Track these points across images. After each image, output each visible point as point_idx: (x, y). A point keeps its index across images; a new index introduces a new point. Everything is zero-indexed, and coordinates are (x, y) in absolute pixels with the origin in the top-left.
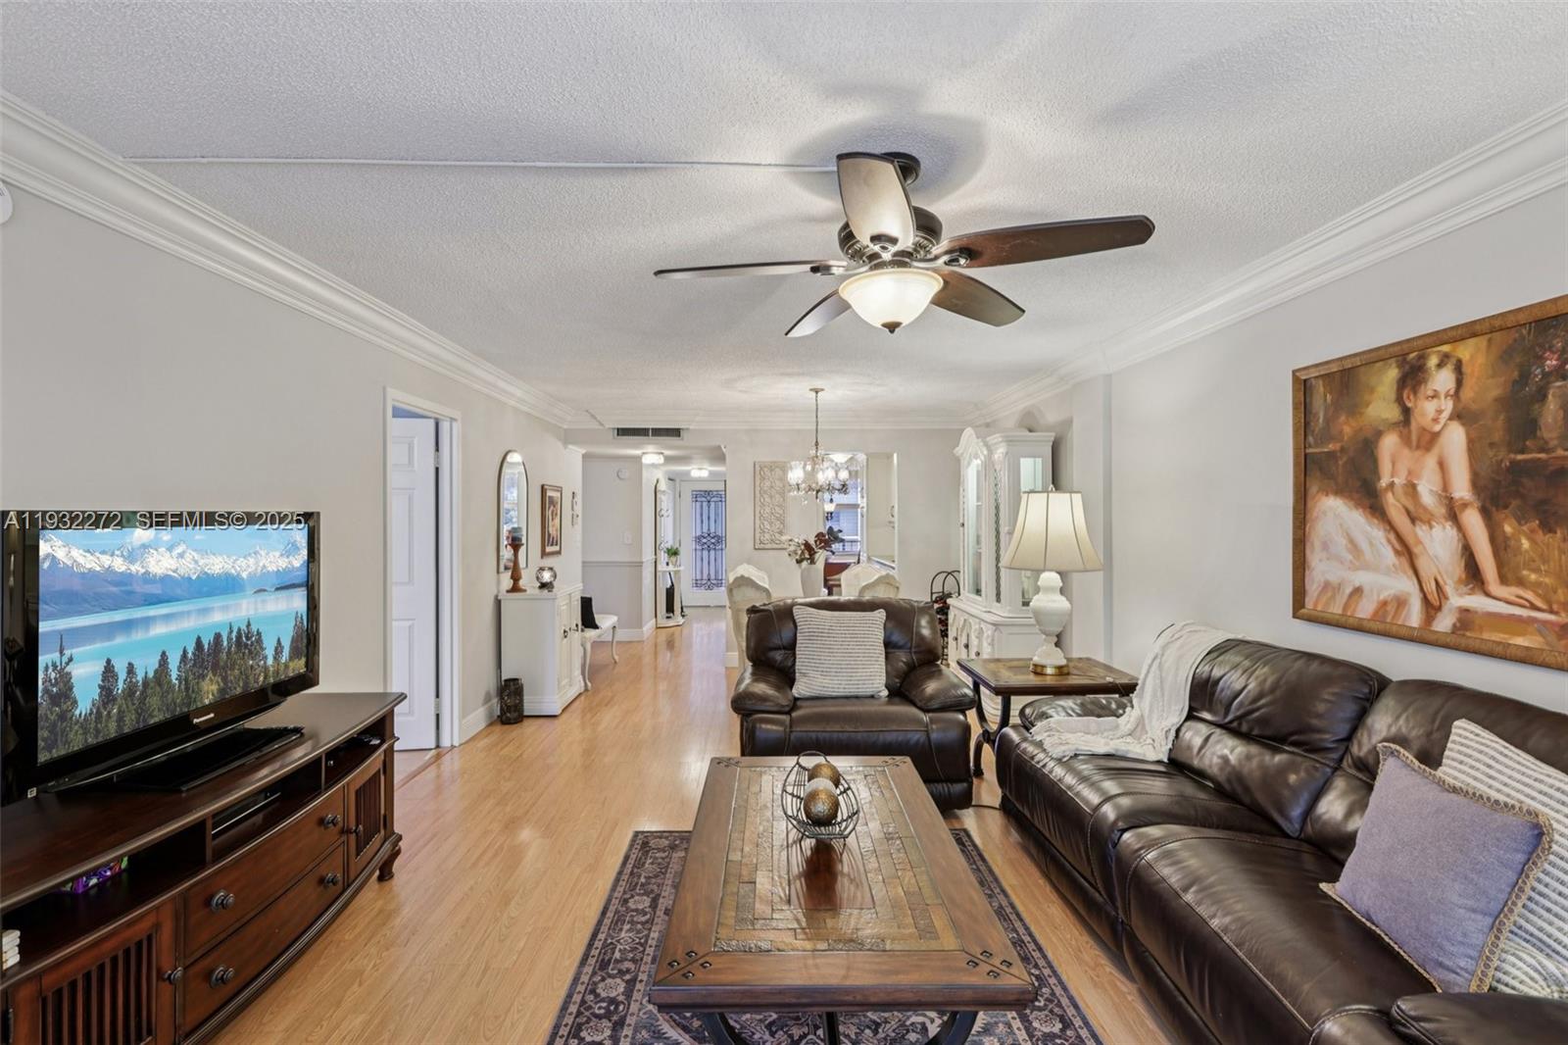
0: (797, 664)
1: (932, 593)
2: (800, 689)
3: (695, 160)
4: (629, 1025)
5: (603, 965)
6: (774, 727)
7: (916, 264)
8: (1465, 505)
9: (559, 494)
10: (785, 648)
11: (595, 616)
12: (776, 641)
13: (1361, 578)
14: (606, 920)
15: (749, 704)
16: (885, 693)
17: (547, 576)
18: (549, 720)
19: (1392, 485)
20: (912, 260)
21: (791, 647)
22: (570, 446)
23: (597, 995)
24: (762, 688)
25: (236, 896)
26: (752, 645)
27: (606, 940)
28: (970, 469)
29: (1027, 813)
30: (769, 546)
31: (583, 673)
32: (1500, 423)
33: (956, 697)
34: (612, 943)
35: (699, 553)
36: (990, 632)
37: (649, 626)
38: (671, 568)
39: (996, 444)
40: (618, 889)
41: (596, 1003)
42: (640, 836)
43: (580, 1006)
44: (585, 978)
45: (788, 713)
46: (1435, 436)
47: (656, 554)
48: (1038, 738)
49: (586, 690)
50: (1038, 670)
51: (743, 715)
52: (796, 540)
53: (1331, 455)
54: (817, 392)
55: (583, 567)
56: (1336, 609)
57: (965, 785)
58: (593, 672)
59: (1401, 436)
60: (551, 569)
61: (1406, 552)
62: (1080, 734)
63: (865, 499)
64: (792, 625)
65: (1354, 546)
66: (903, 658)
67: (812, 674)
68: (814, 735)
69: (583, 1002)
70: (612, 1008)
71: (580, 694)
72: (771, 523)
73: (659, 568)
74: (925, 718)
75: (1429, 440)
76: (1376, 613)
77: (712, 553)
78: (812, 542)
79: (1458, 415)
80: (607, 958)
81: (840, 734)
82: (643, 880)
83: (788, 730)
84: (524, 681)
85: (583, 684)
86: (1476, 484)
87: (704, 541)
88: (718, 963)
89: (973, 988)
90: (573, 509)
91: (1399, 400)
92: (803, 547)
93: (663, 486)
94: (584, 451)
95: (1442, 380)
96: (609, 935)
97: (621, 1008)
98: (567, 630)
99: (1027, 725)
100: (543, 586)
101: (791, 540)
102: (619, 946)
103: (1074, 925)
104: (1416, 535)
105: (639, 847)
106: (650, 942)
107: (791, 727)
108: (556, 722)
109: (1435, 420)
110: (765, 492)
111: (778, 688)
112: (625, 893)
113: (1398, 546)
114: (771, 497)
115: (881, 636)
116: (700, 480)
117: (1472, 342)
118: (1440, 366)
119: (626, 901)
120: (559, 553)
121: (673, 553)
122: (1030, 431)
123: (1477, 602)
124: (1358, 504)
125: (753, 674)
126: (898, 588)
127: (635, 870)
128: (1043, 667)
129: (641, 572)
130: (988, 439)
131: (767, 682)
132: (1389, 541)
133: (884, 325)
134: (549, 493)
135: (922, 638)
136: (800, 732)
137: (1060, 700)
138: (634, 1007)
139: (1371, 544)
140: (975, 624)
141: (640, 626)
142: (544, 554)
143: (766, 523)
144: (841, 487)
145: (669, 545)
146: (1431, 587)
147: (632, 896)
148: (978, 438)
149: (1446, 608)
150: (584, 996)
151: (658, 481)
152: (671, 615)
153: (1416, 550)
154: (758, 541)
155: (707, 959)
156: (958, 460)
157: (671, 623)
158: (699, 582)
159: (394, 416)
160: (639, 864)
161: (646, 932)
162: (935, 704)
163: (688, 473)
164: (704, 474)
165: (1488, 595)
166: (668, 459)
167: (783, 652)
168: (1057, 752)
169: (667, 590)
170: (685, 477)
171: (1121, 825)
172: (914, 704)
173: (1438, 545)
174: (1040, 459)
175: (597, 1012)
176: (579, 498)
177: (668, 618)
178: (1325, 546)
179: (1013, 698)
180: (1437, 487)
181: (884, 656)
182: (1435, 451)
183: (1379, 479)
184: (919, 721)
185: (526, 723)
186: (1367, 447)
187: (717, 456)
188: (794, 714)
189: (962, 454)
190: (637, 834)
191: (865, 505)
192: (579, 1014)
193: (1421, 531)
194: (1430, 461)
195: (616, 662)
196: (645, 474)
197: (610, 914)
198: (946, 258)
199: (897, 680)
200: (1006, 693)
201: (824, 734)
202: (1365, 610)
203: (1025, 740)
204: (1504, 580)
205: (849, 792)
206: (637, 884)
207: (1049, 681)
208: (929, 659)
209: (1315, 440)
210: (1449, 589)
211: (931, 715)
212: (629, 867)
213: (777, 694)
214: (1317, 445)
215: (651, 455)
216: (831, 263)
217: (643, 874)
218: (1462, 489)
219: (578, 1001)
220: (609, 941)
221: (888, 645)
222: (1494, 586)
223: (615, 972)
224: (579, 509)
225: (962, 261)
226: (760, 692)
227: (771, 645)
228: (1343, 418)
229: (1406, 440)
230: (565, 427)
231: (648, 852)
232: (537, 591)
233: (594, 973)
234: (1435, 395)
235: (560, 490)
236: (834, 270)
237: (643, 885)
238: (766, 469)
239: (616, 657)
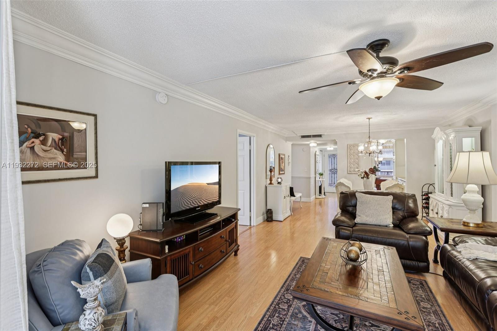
0: (357, 212)
1: (422, 192)
2: (357, 220)
3: (311, 57)
4: (293, 307)
5: (287, 290)
6: (347, 231)
7: (387, 75)
9: (284, 156)
10: (353, 206)
11: (294, 193)
12: (350, 204)
14: (289, 279)
15: (338, 223)
16: (392, 225)
17: (280, 180)
18: (280, 222)
20: (386, 74)
21: (355, 206)
22: (288, 142)
23: (285, 297)
24: (343, 218)
25: (204, 249)
26: (341, 205)
27: (289, 284)
28: (438, 144)
29: (452, 278)
30: (353, 173)
31: (290, 210)
33: (422, 230)
34: (290, 285)
35: (331, 175)
36: (447, 208)
37: (313, 198)
38: (321, 179)
39: (450, 133)
40: (294, 271)
41: (284, 299)
42: (302, 258)
43: (280, 298)
44: (282, 292)
45: (352, 227)
47: (315, 175)
48: (459, 250)
49: (291, 215)
50: (466, 224)
51: (336, 226)
52: (361, 171)
54: (369, 119)
55: (292, 178)
57: (426, 264)
58: (293, 210)
60: (281, 178)
62: (481, 251)
63: (395, 156)
64: (356, 199)
66: (400, 214)
67: (362, 216)
68: (361, 236)
69: (281, 298)
70: (288, 301)
71: (289, 216)
72: (354, 165)
73: (316, 179)
74: (408, 236)
77: (335, 175)
78: (367, 171)
80: (288, 288)
81: (371, 237)
82: (301, 270)
83: (351, 233)
84: (273, 210)
85: (290, 213)
87: (333, 171)
88: (311, 290)
89: (398, 321)
90: (288, 161)
92: (364, 173)
93: (318, 153)
94: (292, 143)
96: (290, 282)
97: (291, 302)
98: (285, 196)
99: (456, 244)
100: (279, 183)
101: (359, 171)
102: (292, 286)
103: (473, 326)
105: (301, 261)
107: (352, 232)
108: (282, 223)
110: (352, 154)
111: (349, 219)
112: (295, 273)
114: (354, 156)
115: (391, 205)
116: (330, 151)
119: (296, 275)
120: (284, 174)
121: (321, 174)
122: (470, 126)
125: (341, 214)
126: (403, 189)
127: (299, 267)
128: (468, 223)
129: (310, 180)
130: (446, 131)
131: (345, 217)
133: (376, 98)
134: (281, 156)
135: (409, 207)
136: (355, 234)
137: (473, 237)
138: (294, 303)
140: (441, 204)
141: (310, 197)
142: (279, 174)
143: (352, 165)
144: (379, 152)
145: (319, 172)
147: (298, 274)
148: (441, 131)
150: (281, 296)
151: (316, 152)
152: (321, 194)
154: (349, 171)
155: (309, 289)
156: (434, 141)
157: (320, 197)
158: (331, 184)
159: (239, 136)
160: (301, 266)
162: (412, 232)
163: (326, 149)
164: (332, 149)
166: (318, 145)
167: (352, 208)
168: (467, 256)
169: (319, 186)
170: (325, 150)
171: (493, 288)
172: (403, 231)
174: (474, 138)
175: (284, 301)
176: (290, 157)
177: (320, 195)
179: (450, 233)
181: (392, 212)
184: (405, 237)
185: (274, 222)
187: (335, 143)
188: (354, 228)
189: (435, 138)
190: (301, 257)
191: (395, 158)
192: (279, 300)
195: (301, 208)
196: (311, 149)
197: (291, 277)
198: (399, 72)
199: (398, 222)
200: (447, 232)
201: (365, 236)
203: (453, 250)
205: (365, 253)
206: (299, 271)
207: (471, 229)
208: (412, 215)
211: (410, 235)
212: (298, 266)
213: (348, 221)
215: (313, 143)
216: (355, 80)
217: (302, 269)
219: (280, 297)
220: (290, 284)
221: (394, 208)
223: (290, 292)
224: (290, 161)
225: (406, 72)
226: (342, 220)
227: (348, 205)
230: (286, 136)
231: (304, 263)
232: (277, 184)
233: (284, 291)
235: (284, 155)
236: (357, 82)
237: (301, 272)
238: (352, 147)
239: (301, 206)
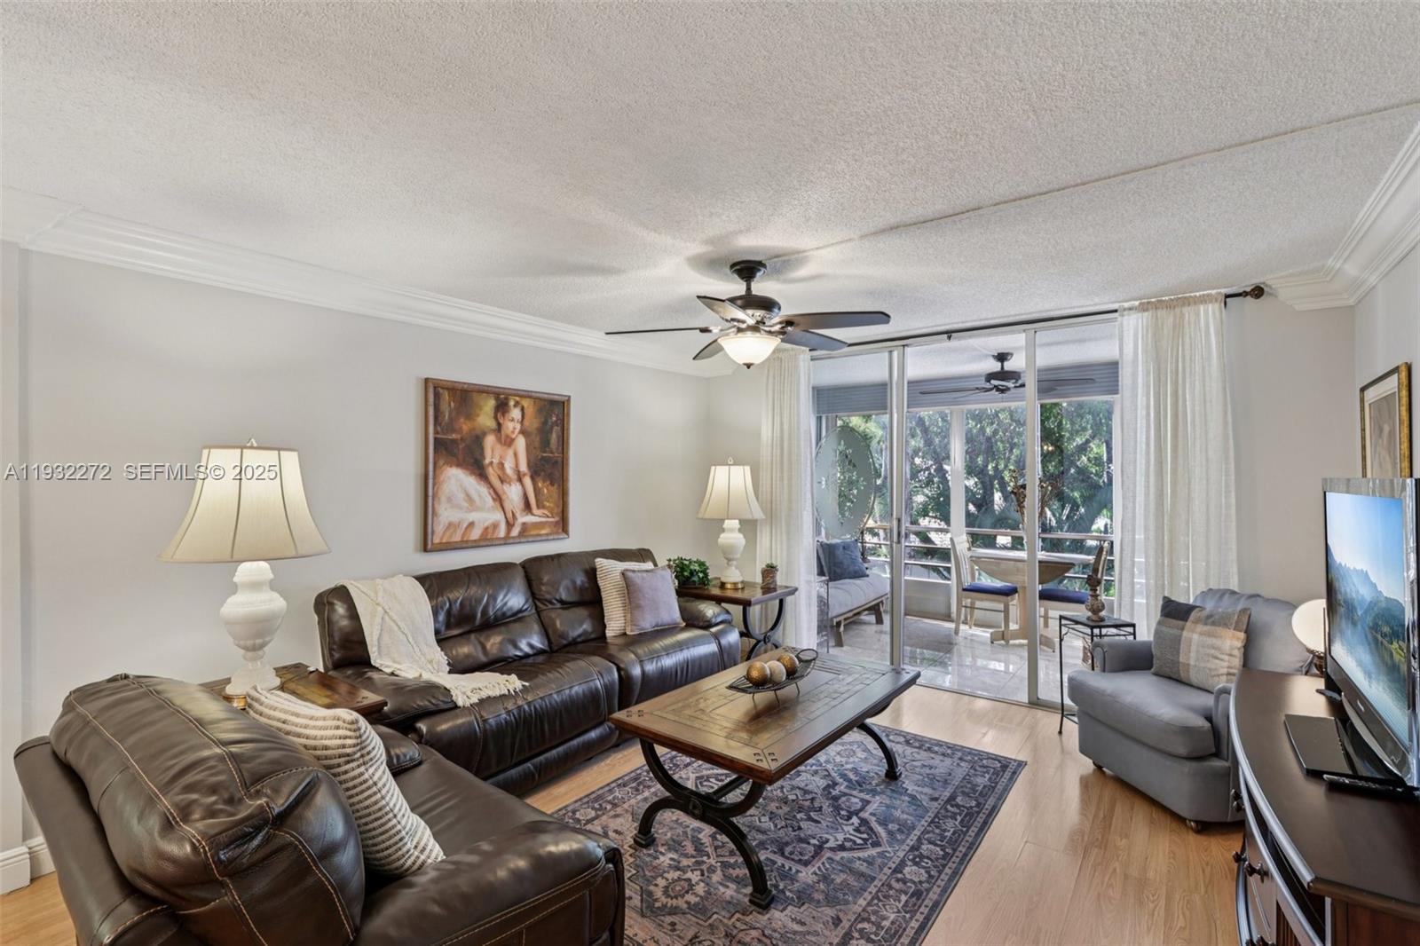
4: (908, 845)
5: (918, 894)
8: (525, 475)
13: (473, 516)
19: (492, 463)
23: (928, 872)
27: (911, 918)
32: (538, 439)
34: (906, 912)
41: (929, 867)
43: (942, 871)
44: (936, 890)
46: (512, 440)
53: (454, 441)
56: (457, 538)
59: (496, 437)
61: (499, 499)
65: (469, 498)
69: (940, 872)
70: (918, 860)
75: (509, 442)
76: (482, 534)
79: (523, 432)
80: (914, 899)
86: (529, 465)
91: (496, 418)
95: (516, 413)
96: (907, 922)
97: (911, 857)
102: (900, 906)
104: (503, 490)
106: (870, 898)
109: (513, 432)
113: (494, 496)
117: (528, 399)
118: (515, 406)
123: (529, 519)
124: (472, 473)
132: (490, 494)
138: (901, 854)
139: (480, 496)
146: (510, 515)
149: (516, 525)
150: (939, 876)
153: (504, 497)
161: (869, 909)
165: (533, 514)
173: (513, 493)
175: (930, 862)
178: (449, 500)
180: (513, 466)
182: (513, 447)
183: (485, 459)
186: (478, 440)
192: (944, 866)
193: (506, 487)
194: (510, 452)
202: (475, 534)
204: (538, 507)
209: (442, 429)
210: (518, 515)
214: (444, 434)
218: (524, 467)
220: (908, 916)
222: (535, 511)
223: (909, 884)
228: (462, 420)
229: (499, 440)
233: (928, 891)
234: (513, 420)
